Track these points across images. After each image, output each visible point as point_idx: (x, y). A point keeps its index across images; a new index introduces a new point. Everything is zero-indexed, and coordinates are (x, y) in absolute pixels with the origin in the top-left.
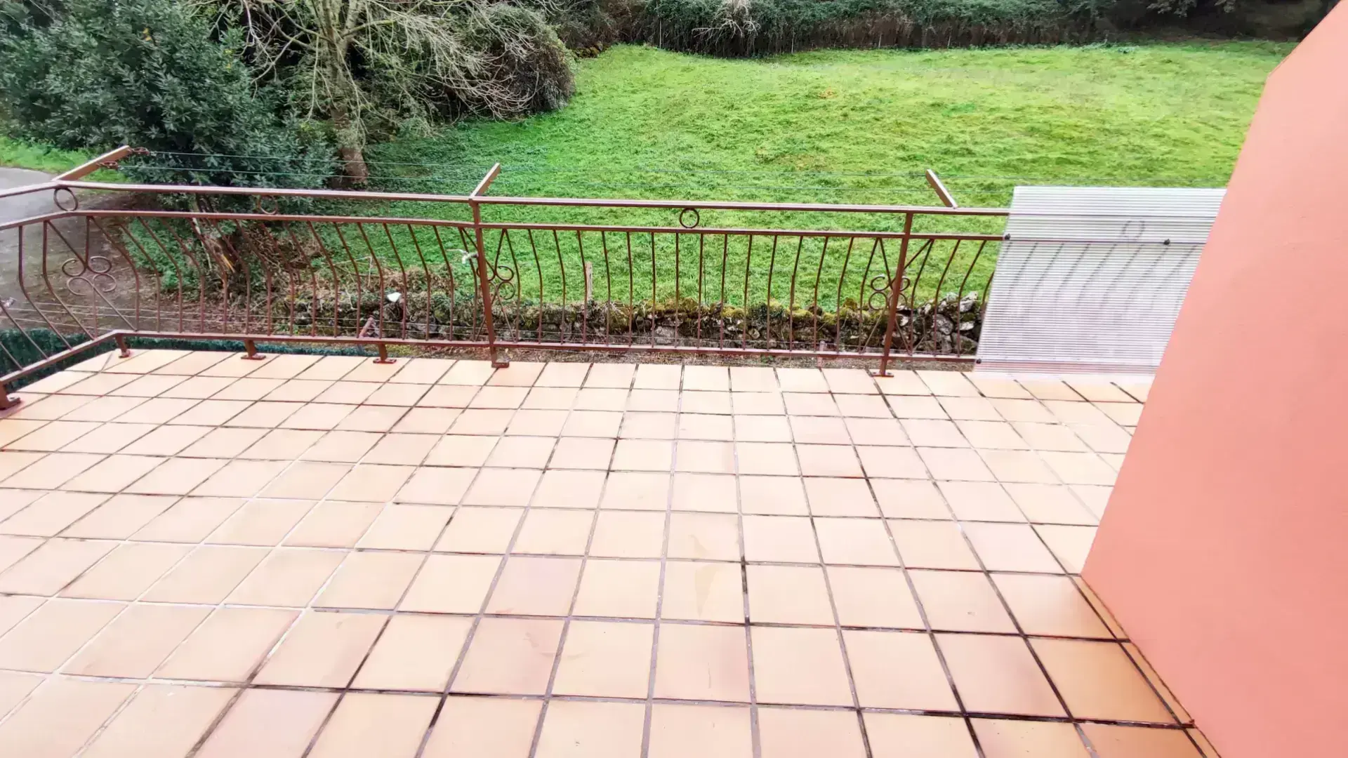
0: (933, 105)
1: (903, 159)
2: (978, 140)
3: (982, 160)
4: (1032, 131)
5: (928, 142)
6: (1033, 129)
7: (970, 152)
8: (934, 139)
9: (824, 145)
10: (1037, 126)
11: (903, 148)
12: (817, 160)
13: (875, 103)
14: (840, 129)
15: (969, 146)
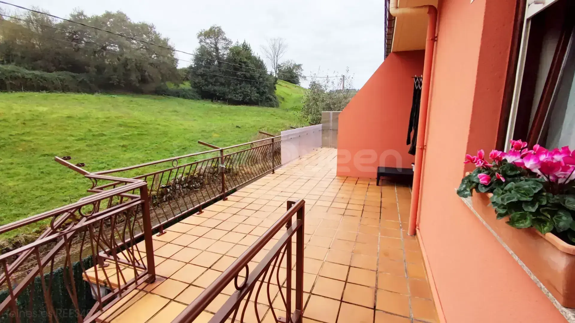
0: (68, 117)
1: (76, 140)
2: (102, 130)
3: (111, 137)
4: (120, 125)
5: (81, 132)
7: (103, 135)
9: (26, 138)
10: (121, 123)
11: (72, 136)
12: (30, 146)
13: (35, 118)
14: (28, 130)
15: (101, 132)
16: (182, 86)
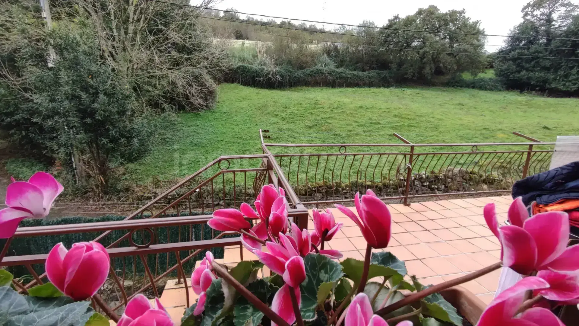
1: (358, 126)
2: (380, 119)
3: (384, 126)
4: (395, 116)
5: (364, 120)
6: (395, 115)
7: (379, 123)
8: (365, 119)
9: (329, 121)
10: (397, 114)
11: (357, 122)
12: (329, 127)
13: (340, 106)
14: (332, 115)
15: (378, 121)
16: (481, 75)
